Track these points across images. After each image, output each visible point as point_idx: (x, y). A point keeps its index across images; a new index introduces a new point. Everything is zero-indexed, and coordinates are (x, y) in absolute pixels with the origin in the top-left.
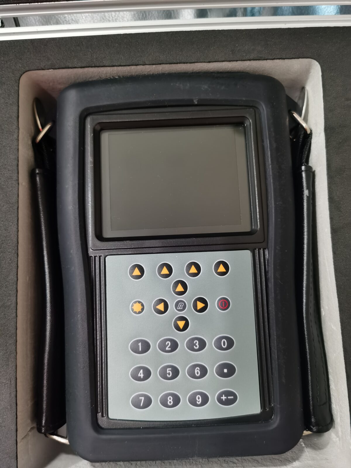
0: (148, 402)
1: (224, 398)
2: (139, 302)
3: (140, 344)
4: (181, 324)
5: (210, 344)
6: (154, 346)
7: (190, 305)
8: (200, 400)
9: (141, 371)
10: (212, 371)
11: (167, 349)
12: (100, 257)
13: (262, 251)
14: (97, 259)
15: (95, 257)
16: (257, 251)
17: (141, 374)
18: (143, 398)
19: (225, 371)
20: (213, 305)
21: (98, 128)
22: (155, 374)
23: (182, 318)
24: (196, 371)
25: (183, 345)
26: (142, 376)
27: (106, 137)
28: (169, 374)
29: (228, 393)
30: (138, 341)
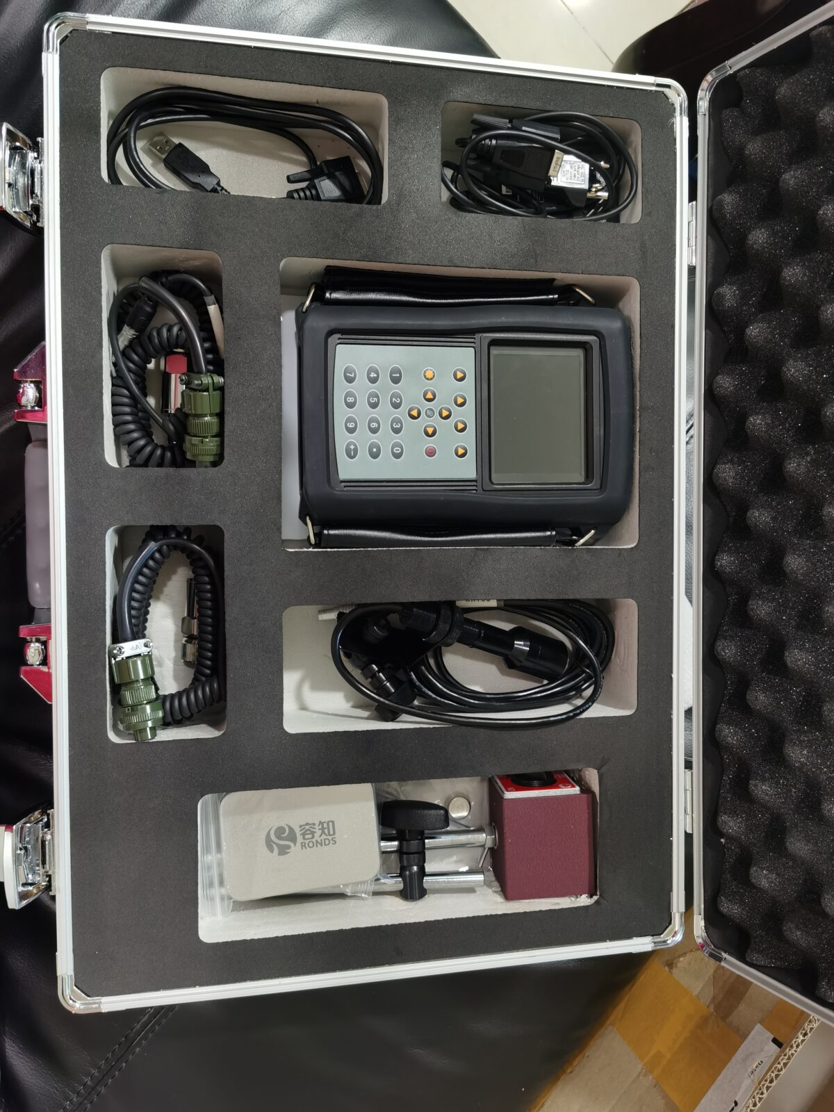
0: (350, 380)
1: (352, 447)
2: (434, 376)
3: (398, 375)
4: (415, 413)
5: (397, 438)
6: (396, 388)
7: (430, 421)
8: (351, 426)
9: (376, 375)
10: (374, 438)
11: (394, 399)
12: (474, 343)
13: (475, 488)
14: (472, 340)
15: (474, 338)
16: (475, 483)
17: (373, 375)
18: (353, 376)
19: (375, 450)
20: (431, 443)
21: (587, 347)
22: (373, 388)
23: (419, 414)
24: (374, 424)
25: (397, 413)
26: (372, 376)
27: (578, 354)
28: (373, 400)
29: (356, 451)
30: (401, 374)
